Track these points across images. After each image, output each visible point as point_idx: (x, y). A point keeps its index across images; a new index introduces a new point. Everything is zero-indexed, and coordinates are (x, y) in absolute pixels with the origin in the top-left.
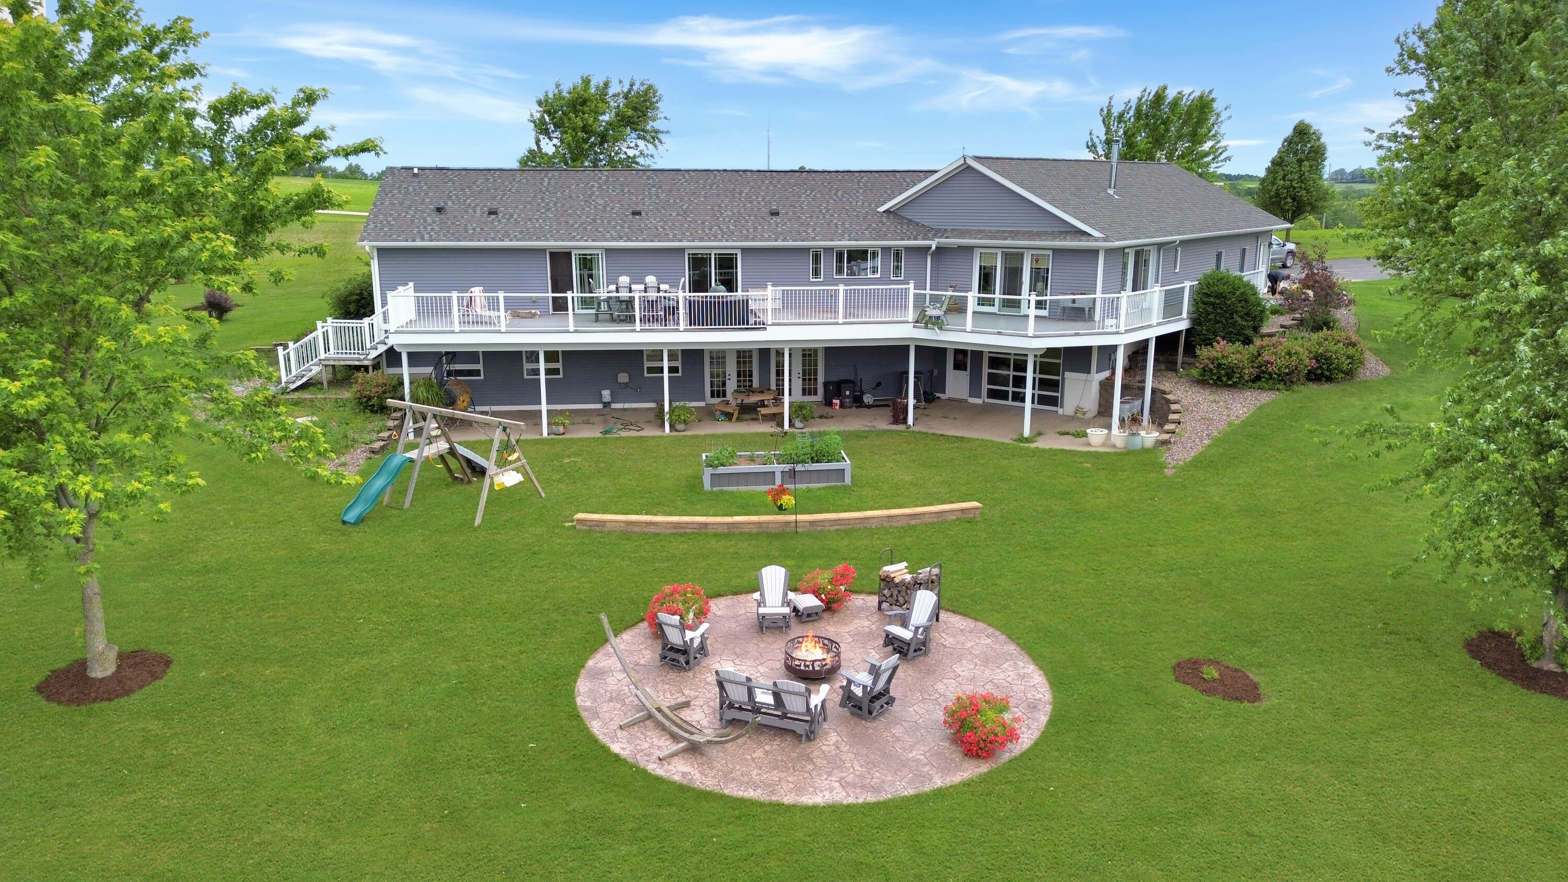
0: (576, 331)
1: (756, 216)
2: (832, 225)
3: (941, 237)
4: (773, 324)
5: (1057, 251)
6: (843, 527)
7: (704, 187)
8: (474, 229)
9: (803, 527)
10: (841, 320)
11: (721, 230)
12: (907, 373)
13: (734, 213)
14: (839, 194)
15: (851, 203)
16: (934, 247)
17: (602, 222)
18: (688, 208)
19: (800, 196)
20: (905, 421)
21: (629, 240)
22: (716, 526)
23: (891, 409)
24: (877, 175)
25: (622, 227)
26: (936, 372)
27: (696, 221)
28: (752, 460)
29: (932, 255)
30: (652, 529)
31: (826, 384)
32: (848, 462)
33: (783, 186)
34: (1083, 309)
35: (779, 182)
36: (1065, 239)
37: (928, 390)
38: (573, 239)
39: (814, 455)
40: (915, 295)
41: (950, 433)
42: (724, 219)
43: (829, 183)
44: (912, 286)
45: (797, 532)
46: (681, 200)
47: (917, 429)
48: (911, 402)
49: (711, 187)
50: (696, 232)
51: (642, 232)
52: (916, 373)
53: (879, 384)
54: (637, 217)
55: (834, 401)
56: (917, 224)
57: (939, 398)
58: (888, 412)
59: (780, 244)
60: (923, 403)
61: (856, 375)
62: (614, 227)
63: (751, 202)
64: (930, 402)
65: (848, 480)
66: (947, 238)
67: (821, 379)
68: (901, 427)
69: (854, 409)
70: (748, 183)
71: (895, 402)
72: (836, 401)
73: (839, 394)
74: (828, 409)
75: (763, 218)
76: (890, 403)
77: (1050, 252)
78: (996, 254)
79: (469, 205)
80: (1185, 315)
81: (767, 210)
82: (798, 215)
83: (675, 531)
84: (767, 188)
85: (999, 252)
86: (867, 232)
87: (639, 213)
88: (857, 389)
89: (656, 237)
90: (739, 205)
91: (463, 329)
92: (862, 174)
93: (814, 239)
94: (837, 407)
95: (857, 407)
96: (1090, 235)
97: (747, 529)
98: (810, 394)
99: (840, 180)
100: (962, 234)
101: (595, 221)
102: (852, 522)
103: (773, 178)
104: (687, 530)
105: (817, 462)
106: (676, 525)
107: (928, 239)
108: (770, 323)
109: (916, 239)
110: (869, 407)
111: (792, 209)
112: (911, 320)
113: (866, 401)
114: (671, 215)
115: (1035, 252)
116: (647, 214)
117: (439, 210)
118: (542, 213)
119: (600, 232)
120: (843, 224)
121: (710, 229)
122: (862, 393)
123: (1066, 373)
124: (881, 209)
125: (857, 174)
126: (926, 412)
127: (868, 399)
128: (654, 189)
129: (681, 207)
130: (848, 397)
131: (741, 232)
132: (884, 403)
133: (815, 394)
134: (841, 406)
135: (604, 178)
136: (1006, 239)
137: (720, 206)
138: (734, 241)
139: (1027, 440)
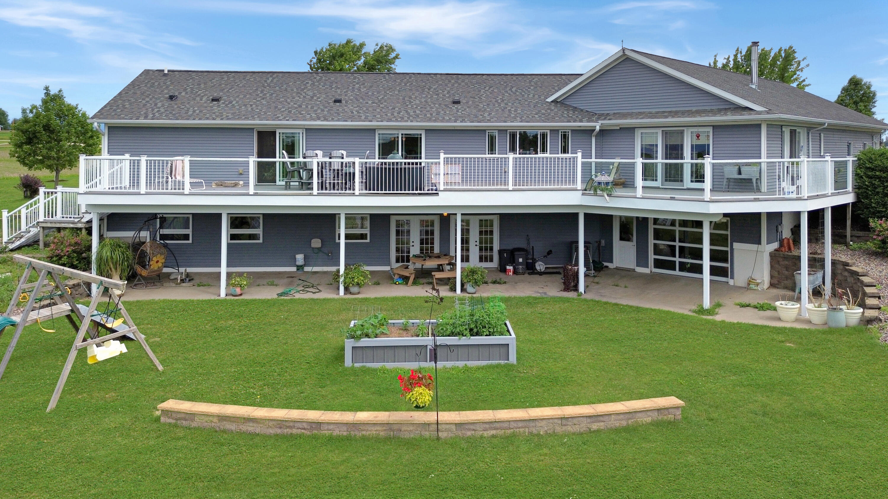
0: (255, 194)
1: (440, 105)
2: (506, 111)
3: (604, 119)
4: (445, 190)
5: (717, 128)
6: (500, 432)
7: (400, 84)
8: (194, 111)
9: (446, 430)
10: (511, 187)
11: (408, 113)
12: (577, 242)
13: (421, 102)
14: (514, 90)
15: (523, 96)
16: (598, 128)
17: (307, 107)
18: (383, 98)
19: (480, 91)
20: (576, 288)
21: (326, 120)
22: (331, 427)
23: (562, 276)
24: (546, 77)
25: (323, 110)
26: (603, 242)
27: (388, 107)
28: (405, 329)
29: (596, 136)
30: (250, 428)
31: (500, 252)
32: (513, 335)
33: (467, 84)
34: (750, 180)
35: (463, 81)
36: (726, 114)
37: (596, 259)
38: (278, 119)
39: (472, 326)
40: (583, 163)
41: (624, 302)
42: (412, 106)
43: (505, 82)
44: (579, 155)
45: (438, 438)
46: (378, 93)
47: (588, 296)
48: (582, 270)
49: (406, 85)
50: (386, 115)
51: (339, 114)
52: (585, 242)
53: (550, 253)
54: (338, 104)
55: (508, 267)
56: (582, 110)
57: (607, 267)
58: (559, 278)
59: (459, 124)
60: (593, 272)
61: (529, 244)
62: (316, 111)
63: (437, 95)
64: (600, 271)
65: (513, 358)
66: (610, 119)
67: (496, 247)
68: (571, 295)
69: (526, 275)
70: (437, 82)
71: (565, 269)
72: (510, 268)
73: (512, 261)
74: (502, 275)
75: (446, 105)
76: (561, 271)
77: (710, 130)
78: (657, 133)
79: (199, 95)
80: (850, 188)
81: (451, 100)
82: (478, 103)
83: (279, 431)
84: (453, 85)
85: (659, 131)
86: (536, 116)
87: (339, 101)
88: (530, 256)
89: (350, 118)
90: (427, 96)
91: (148, 191)
92: (534, 77)
93: (489, 121)
94: (511, 273)
95: (529, 274)
96: (751, 109)
97: (372, 432)
98: (486, 261)
99: (514, 81)
100: (624, 116)
101: (300, 106)
102: (513, 425)
103: (458, 79)
104: (294, 431)
105: (477, 334)
106: (281, 423)
107: (593, 121)
108: (442, 188)
109: (581, 121)
110: (541, 274)
111: (472, 99)
112: (579, 187)
113: (538, 268)
114: (367, 103)
115: (695, 130)
116: (346, 102)
117: (171, 98)
118: (258, 101)
119: (302, 114)
120: (516, 111)
121: (399, 113)
122: (534, 261)
123: (734, 243)
124: (550, 100)
125: (529, 77)
126: (596, 280)
127: (540, 266)
128: (357, 86)
129: (377, 98)
130: (521, 264)
131: (426, 115)
132: (555, 270)
133: (491, 260)
134: (515, 272)
135: (318, 78)
136: (666, 117)
137: (410, 97)
138: (417, 121)
139: (709, 312)
